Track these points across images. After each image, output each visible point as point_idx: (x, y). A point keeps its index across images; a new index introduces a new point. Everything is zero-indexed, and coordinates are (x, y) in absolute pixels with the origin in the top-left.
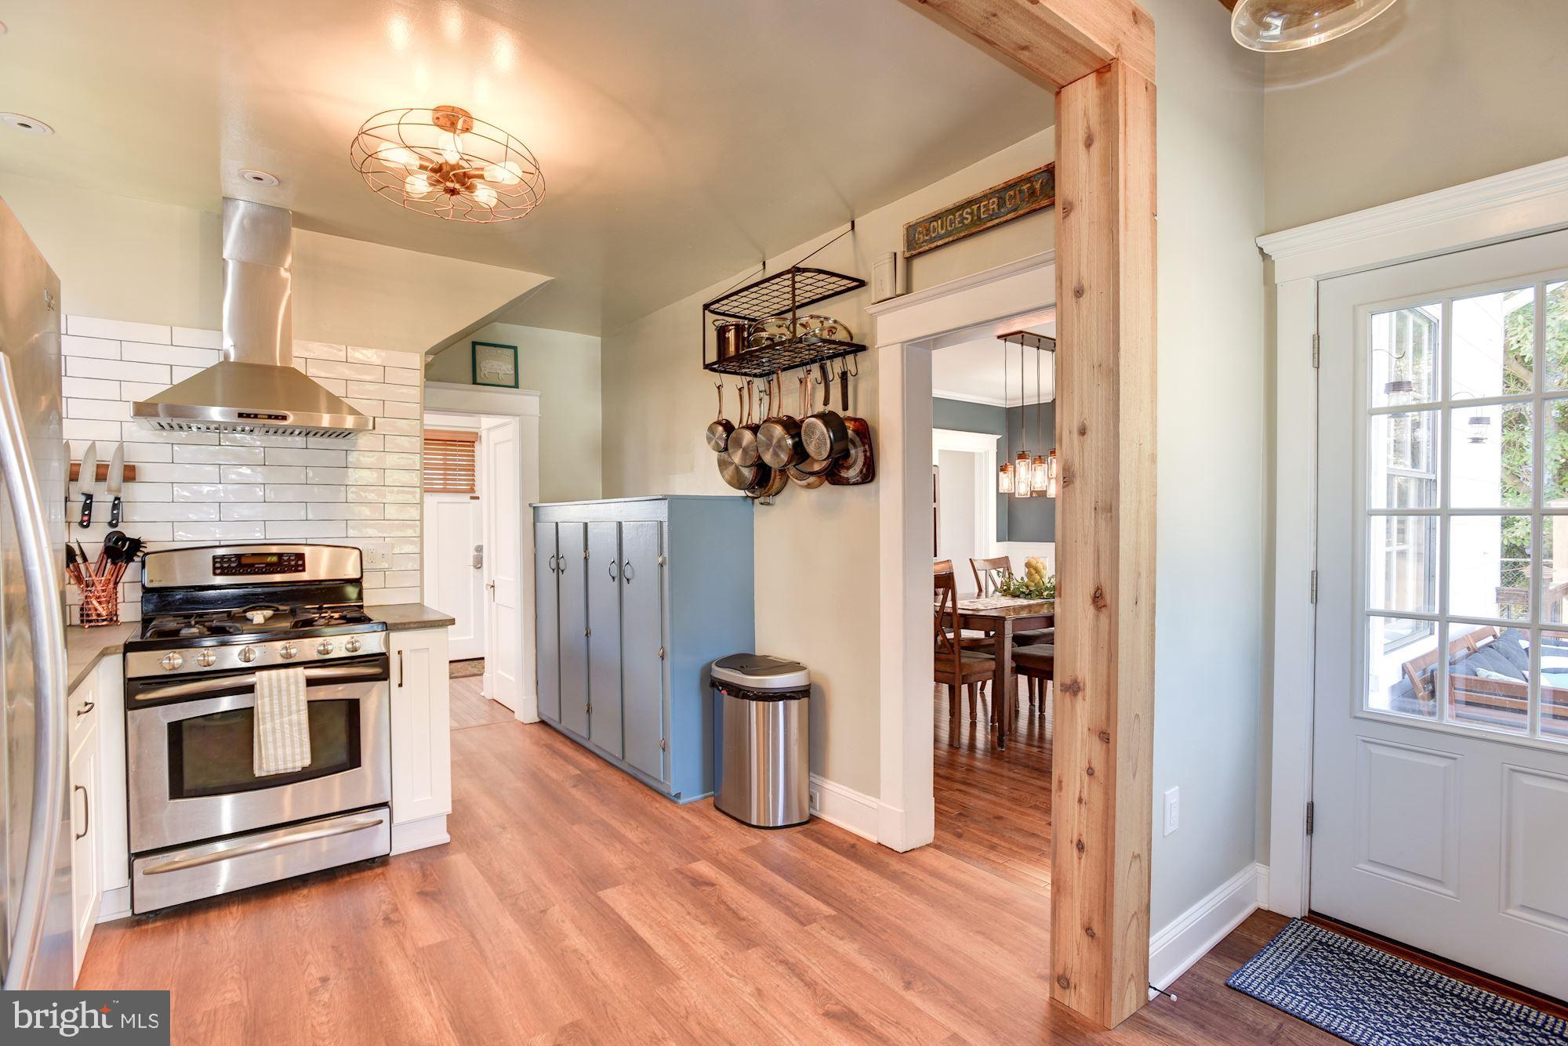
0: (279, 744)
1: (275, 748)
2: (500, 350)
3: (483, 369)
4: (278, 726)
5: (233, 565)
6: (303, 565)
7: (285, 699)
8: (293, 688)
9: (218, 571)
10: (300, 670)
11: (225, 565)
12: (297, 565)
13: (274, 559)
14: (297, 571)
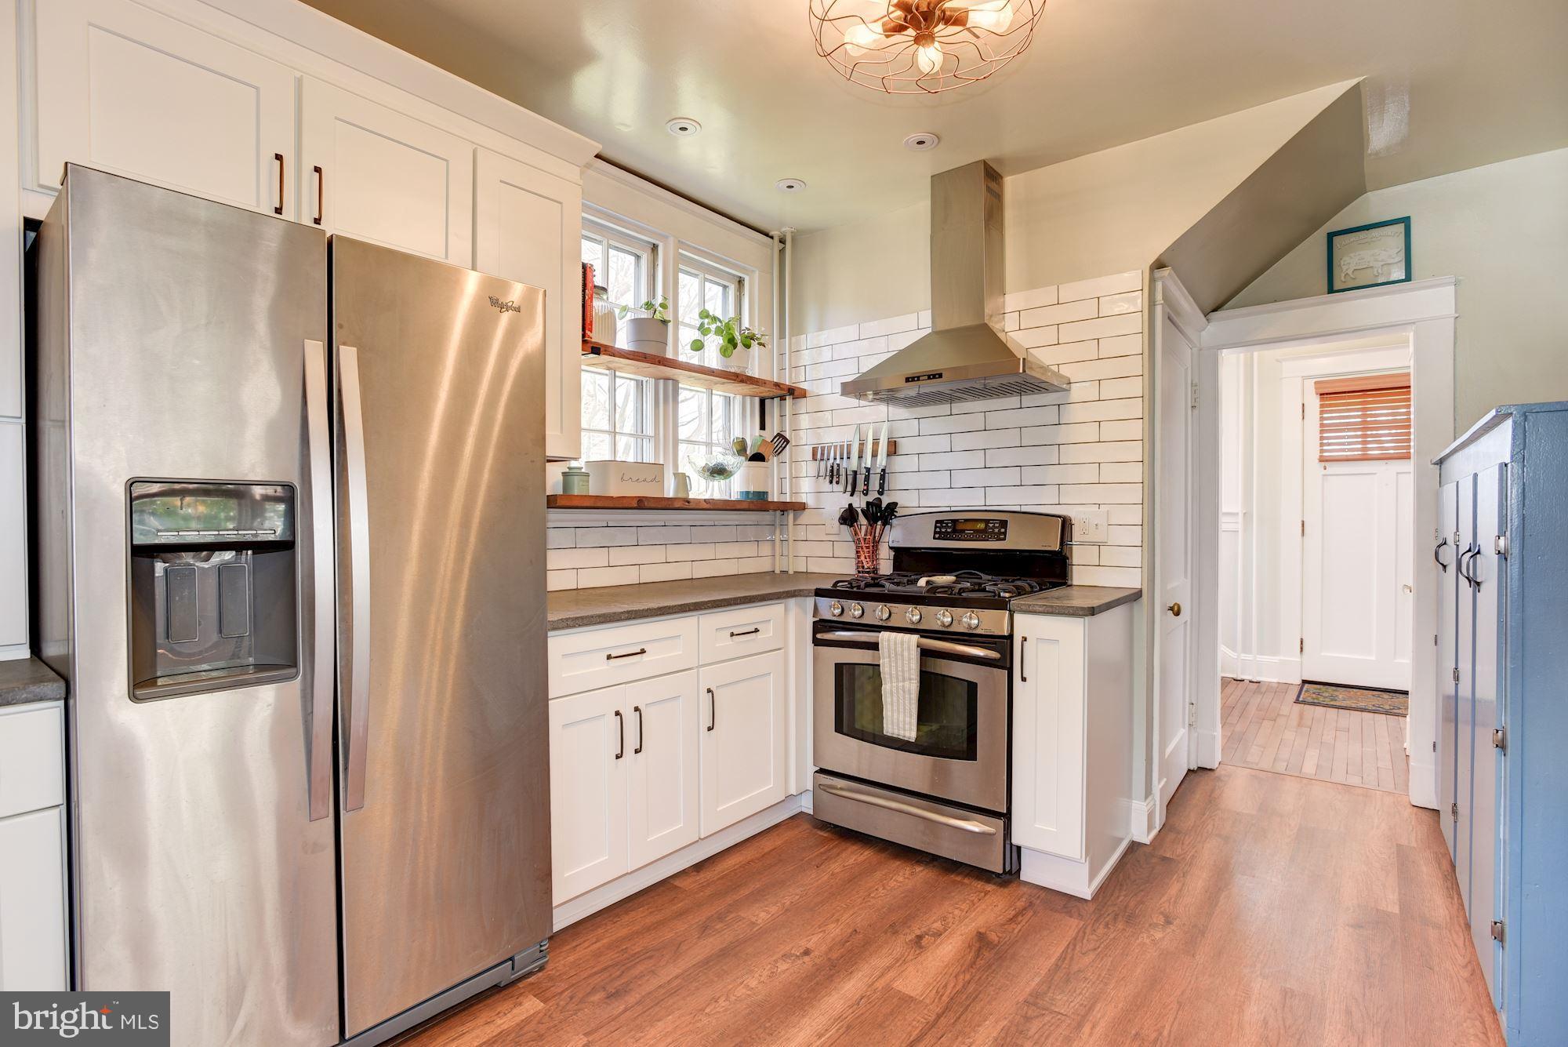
0: (895, 708)
1: (892, 713)
2: (1374, 232)
3: (1344, 268)
4: (894, 689)
5: (949, 530)
6: (1005, 534)
7: (900, 662)
8: (906, 654)
9: (937, 536)
10: (915, 638)
11: (943, 530)
12: (1000, 533)
13: (982, 526)
14: (1000, 540)
